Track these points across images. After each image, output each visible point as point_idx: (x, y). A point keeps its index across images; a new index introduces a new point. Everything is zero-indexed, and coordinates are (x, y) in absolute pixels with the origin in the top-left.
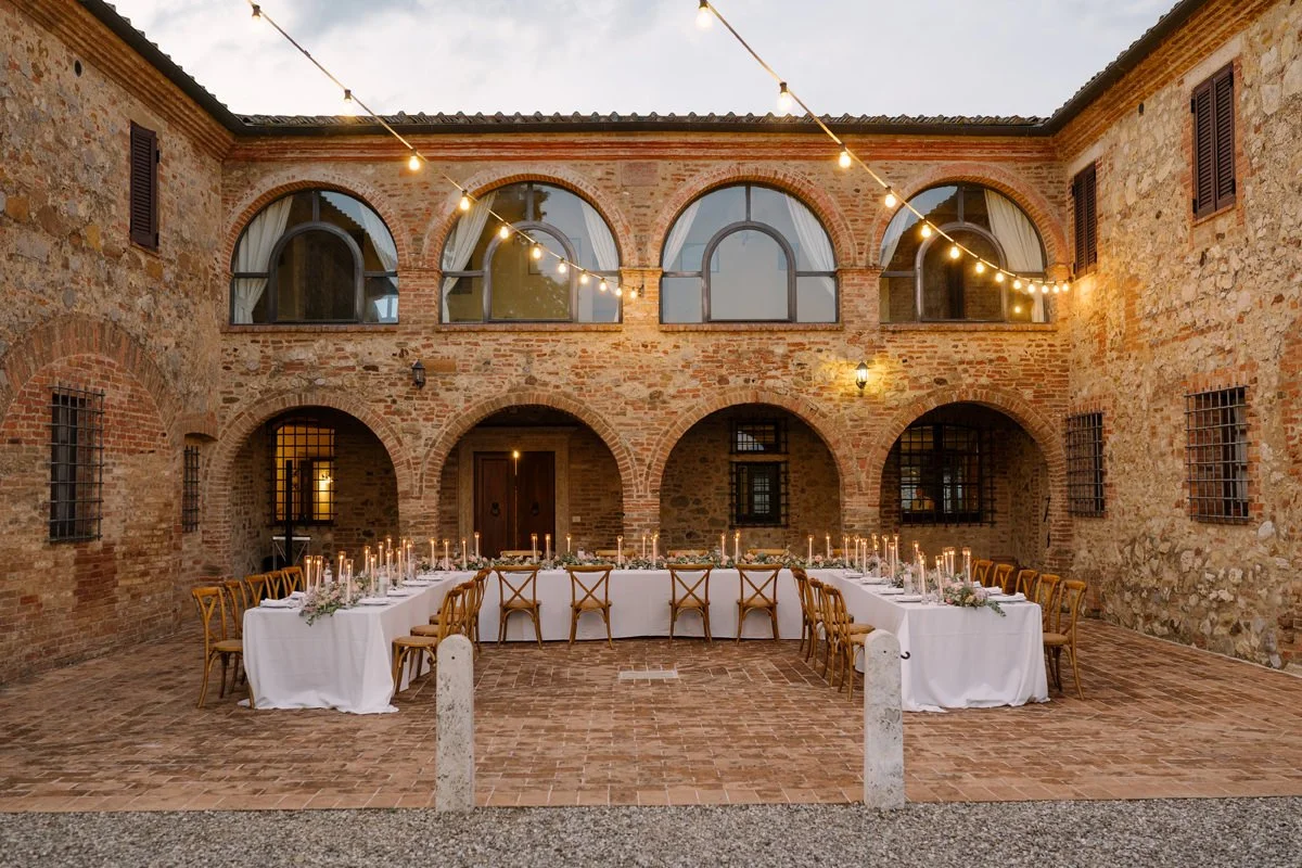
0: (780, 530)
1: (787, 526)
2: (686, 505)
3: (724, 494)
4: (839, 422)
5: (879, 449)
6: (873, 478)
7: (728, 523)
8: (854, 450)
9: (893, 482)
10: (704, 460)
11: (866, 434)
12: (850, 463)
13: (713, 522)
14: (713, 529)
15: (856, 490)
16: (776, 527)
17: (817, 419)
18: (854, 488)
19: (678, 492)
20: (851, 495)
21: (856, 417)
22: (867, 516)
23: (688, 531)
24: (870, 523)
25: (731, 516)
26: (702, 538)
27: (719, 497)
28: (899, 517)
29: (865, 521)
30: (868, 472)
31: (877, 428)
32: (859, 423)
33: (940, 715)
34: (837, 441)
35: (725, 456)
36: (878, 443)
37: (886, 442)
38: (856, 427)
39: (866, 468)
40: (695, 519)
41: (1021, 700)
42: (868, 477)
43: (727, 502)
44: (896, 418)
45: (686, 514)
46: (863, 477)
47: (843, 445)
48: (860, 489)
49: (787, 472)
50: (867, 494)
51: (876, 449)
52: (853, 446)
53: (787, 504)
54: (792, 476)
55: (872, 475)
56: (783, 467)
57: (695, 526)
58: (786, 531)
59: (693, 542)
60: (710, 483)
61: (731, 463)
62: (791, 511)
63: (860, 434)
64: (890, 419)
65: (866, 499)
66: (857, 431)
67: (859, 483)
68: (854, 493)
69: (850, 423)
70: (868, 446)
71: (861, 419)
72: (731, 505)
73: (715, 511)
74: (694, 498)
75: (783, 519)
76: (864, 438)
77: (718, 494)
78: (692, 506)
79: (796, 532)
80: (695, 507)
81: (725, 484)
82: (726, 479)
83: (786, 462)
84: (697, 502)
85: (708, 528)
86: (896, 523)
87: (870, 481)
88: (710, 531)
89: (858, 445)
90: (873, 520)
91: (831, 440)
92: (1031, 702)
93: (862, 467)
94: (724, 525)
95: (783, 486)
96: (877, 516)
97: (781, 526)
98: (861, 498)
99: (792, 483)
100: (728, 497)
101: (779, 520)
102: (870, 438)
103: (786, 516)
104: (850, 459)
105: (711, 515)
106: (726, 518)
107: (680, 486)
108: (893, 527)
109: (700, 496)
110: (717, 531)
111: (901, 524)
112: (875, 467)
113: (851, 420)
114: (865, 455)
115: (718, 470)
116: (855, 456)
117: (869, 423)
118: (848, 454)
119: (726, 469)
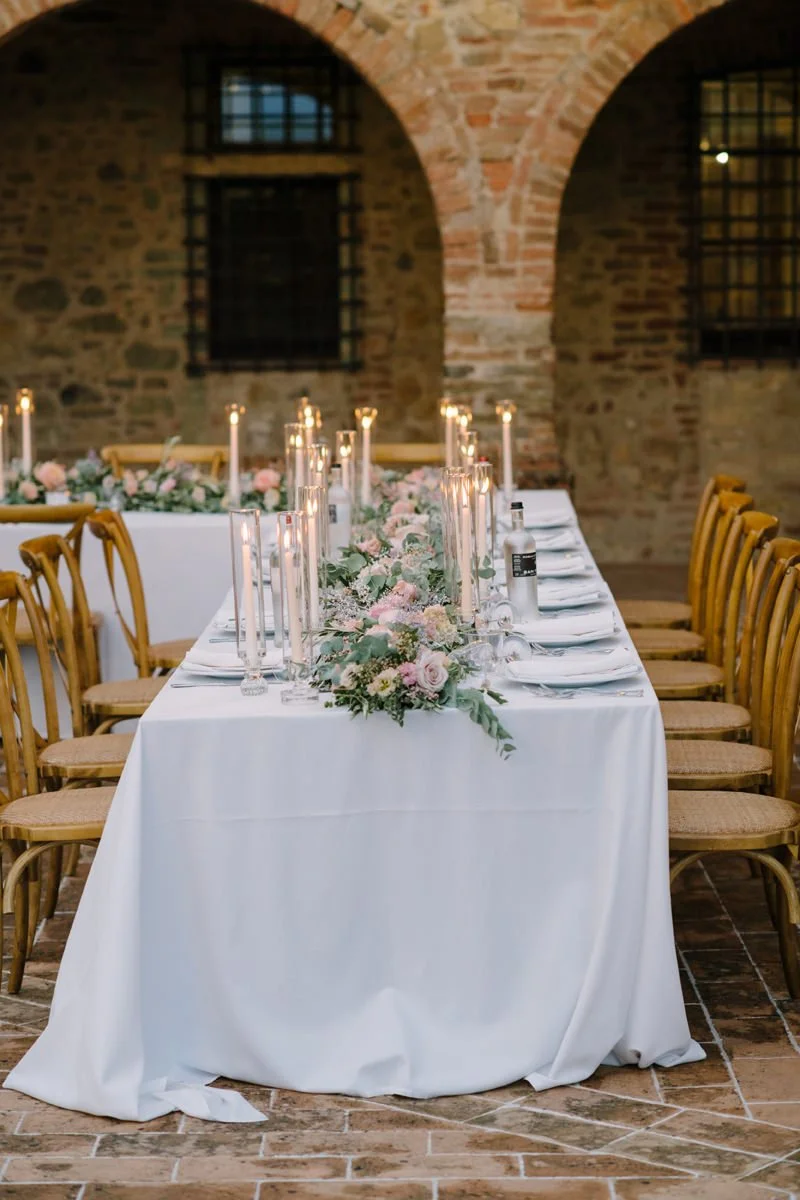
0: (337, 379)
1: (355, 367)
2: (62, 304)
3: (171, 273)
4: (425, 46)
5: (552, 129)
6: (531, 221)
7: (184, 357)
8: (473, 135)
9: (673, 237)
10: (111, 172)
11: (511, 84)
12: (462, 174)
13: (140, 355)
14: (141, 375)
15: (479, 261)
16: (322, 369)
17: (358, 36)
18: (472, 254)
19: (37, 266)
20: (463, 275)
21: (479, 32)
22: (510, 339)
23: (66, 381)
24: (522, 360)
25: (192, 337)
26: (106, 404)
27: (155, 283)
28: (688, 338)
29: (507, 354)
30: (515, 207)
31: (546, 63)
32: (488, 48)
33: (214, 1136)
34: (421, 108)
35: (172, 160)
36: (549, 111)
37: (574, 109)
38: (480, 60)
39: (512, 189)
40: (87, 346)
41: (567, 1065)
42: (515, 220)
43: (180, 296)
44: (607, 34)
45: (60, 332)
46: (501, 220)
47: (438, 119)
48: (491, 256)
49: (355, 208)
50: (510, 273)
51: (541, 131)
52: (471, 121)
53: (357, 304)
54: (371, 218)
55: (529, 211)
56: (344, 193)
57: (85, 366)
58: (354, 380)
59: (84, 415)
60: (133, 242)
61: (190, 180)
62: (370, 322)
63: (493, 85)
64: (584, 35)
65: (509, 286)
66: (485, 73)
67: (487, 239)
68: (473, 269)
69: (458, 51)
70: (516, 123)
71: (497, 36)
72: (192, 306)
73: (145, 322)
74: (83, 284)
75: (345, 347)
76: (504, 95)
77: (152, 273)
78: (76, 309)
79: (385, 385)
80: (88, 311)
81: (173, 242)
82: (177, 228)
83: (354, 177)
84: (93, 296)
85: (122, 373)
86: (681, 358)
87: (522, 230)
88: (130, 384)
89: (488, 119)
90: (533, 353)
91: (398, 101)
92: (619, 1067)
93: (498, 187)
94: (171, 364)
95: (345, 251)
96: (543, 340)
97: (339, 367)
98: (496, 285)
99: (373, 238)
100: (180, 283)
101: (332, 349)
102: (525, 96)
103: (357, 335)
104: (460, 161)
105: (133, 334)
106: (179, 344)
107: (42, 251)
108: (670, 367)
109: (101, 279)
110: (150, 383)
111: (689, 360)
112: (538, 186)
113: (466, 39)
114: (507, 150)
115: (151, 202)
116: (476, 152)
117: (517, 47)
118: (456, 148)
119: (175, 197)
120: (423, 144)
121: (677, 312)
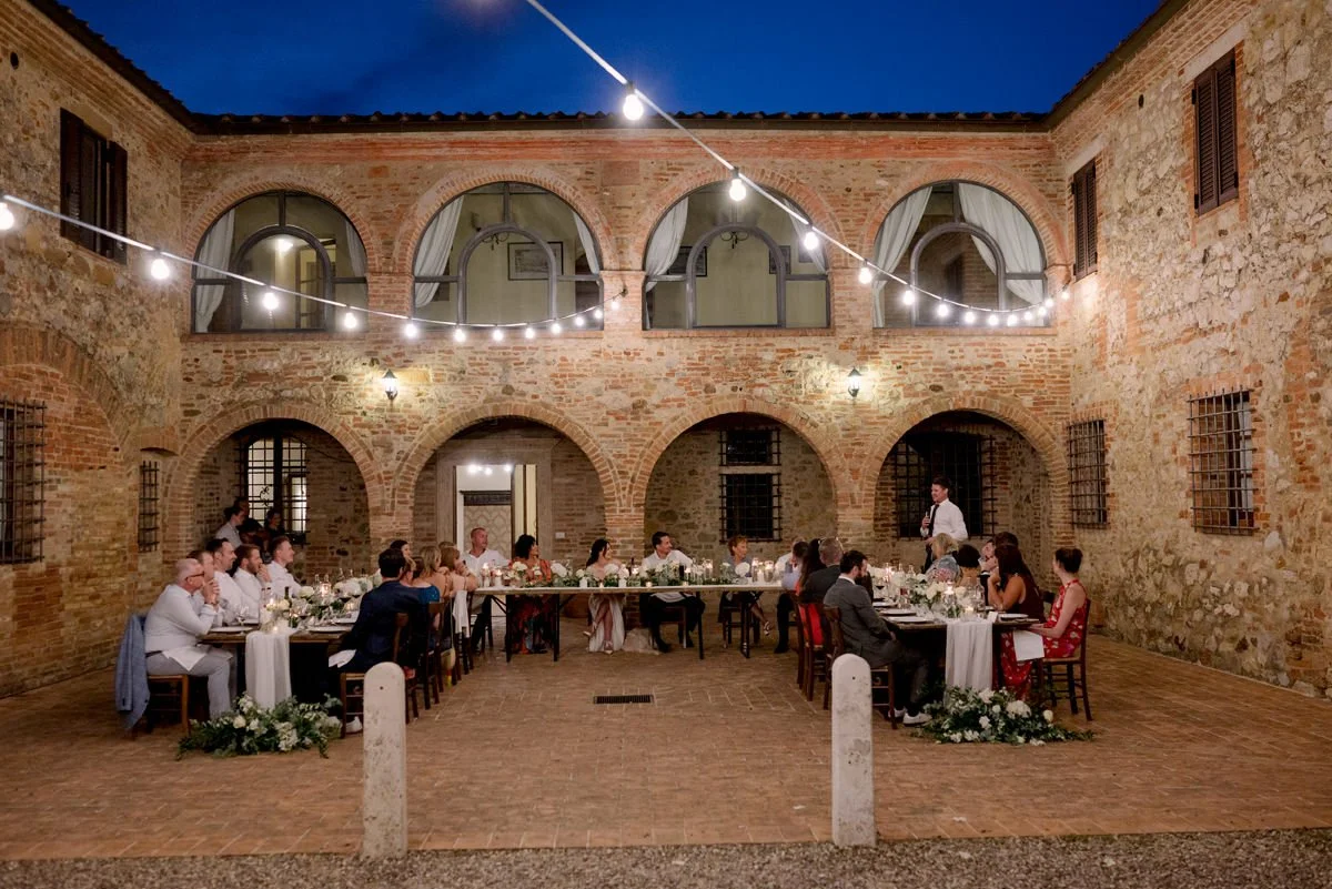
0: (773, 545)
2: (675, 519)
3: (714, 508)
4: (830, 432)
5: (873, 459)
6: (867, 490)
7: (719, 538)
8: (847, 461)
10: (693, 473)
11: (859, 444)
12: (843, 475)
13: (703, 537)
14: (704, 544)
15: (849, 503)
16: (768, 541)
17: (808, 429)
18: (847, 501)
19: (666, 506)
20: (844, 507)
21: (848, 427)
22: (860, 529)
24: (864, 537)
25: (722, 530)
27: (709, 511)
28: (896, 530)
29: (859, 534)
30: (861, 484)
31: (871, 437)
32: (852, 432)
34: (829, 452)
35: (714, 468)
36: (872, 453)
37: (881, 452)
38: (848, 436)
39: (860, 479)
40: (684, 534)
42: (861, 489)
43: (718, 516)
44: (890, 427)
46: (856, 489)
47: (835, 456)
48: (853, 502)
49: (779, 485)
50: (859, 507)
51: (870, 460)
52: (846, 456)
53: (780, 518)
54: (784, 489)
55: (866, 486)
56: (775, 480)
57: (684, 541)
58: (779, 545)
60: (700, 497)
61: (721, 475)
62: (784, 525)
63: (853, 444)
64: (884, 428)
65: (860, 511)
66: (850, 441)
67: (852, 496)
68: (847, 506)
69: (842, 433)
70: (861, 456)
71: (854, 428)
72: (722, 519)
73: (705, 525)
74: (683, 512)
75: (776, 533)
76: (857, 447)
77: (708, 508)
78: (681, 521)
80: (685, 522)
81: (715, 498)
82: (717, 492)
83: (778, 474)
84: (686, 516)
85: (697, 543)
86: (894, 537)
87: (863, 493)
88: (700, 547)
89: (851, 456)
90: (868, 534)
91: (822, 450)
93: (855, 478)
94: (714, 540)
95: (775, 499)
96: (871, 530)
97: (774, 541)
98: (855, 511)
99: (785, 496)
100: (718, 511)
101: (771, 535)
102: (864, 448)
103: (780, 529)
104: (843, 470)
105: (701, 529)
106: (717, 533)
107: (668, 500)
108: (890, 541)
109: (689, 510)
110: (707, 547)
111: (898, 538)
112: (869, 478)
113: (843, 429)
114: (858, 465)
115: (707, 482)
116: (847, 467)
117: (862, 432)
118: (841, 465)
119: (716, 481)
120: (830, 464)
121: (892, 521)
